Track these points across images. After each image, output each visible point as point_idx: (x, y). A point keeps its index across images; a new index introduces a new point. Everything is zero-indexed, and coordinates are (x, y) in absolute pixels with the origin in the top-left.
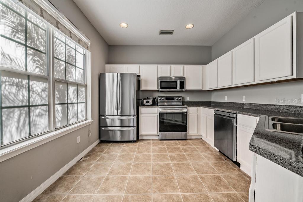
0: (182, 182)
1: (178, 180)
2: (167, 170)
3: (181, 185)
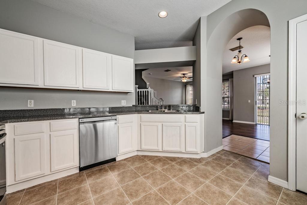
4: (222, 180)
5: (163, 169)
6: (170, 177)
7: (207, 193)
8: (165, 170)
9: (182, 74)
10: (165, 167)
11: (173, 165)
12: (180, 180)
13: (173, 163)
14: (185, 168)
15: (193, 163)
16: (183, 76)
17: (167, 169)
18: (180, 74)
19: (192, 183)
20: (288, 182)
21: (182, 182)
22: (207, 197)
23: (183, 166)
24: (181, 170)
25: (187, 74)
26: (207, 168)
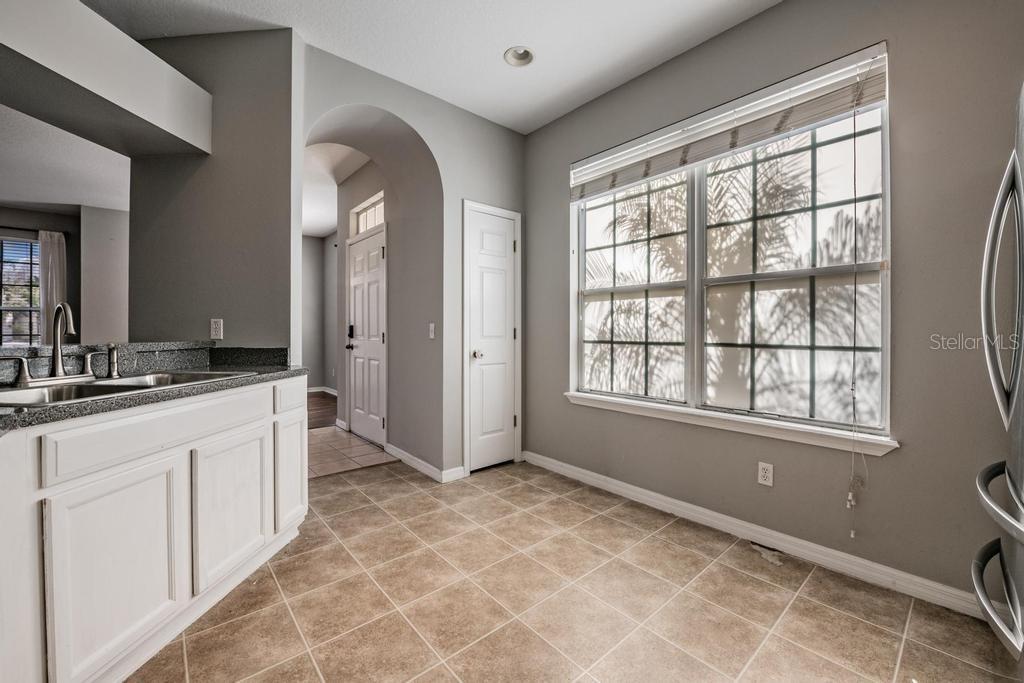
0: (404, 648)
1: (422, 644)
2: (488, 669)
3: (403, 635)
20: (463, 465)
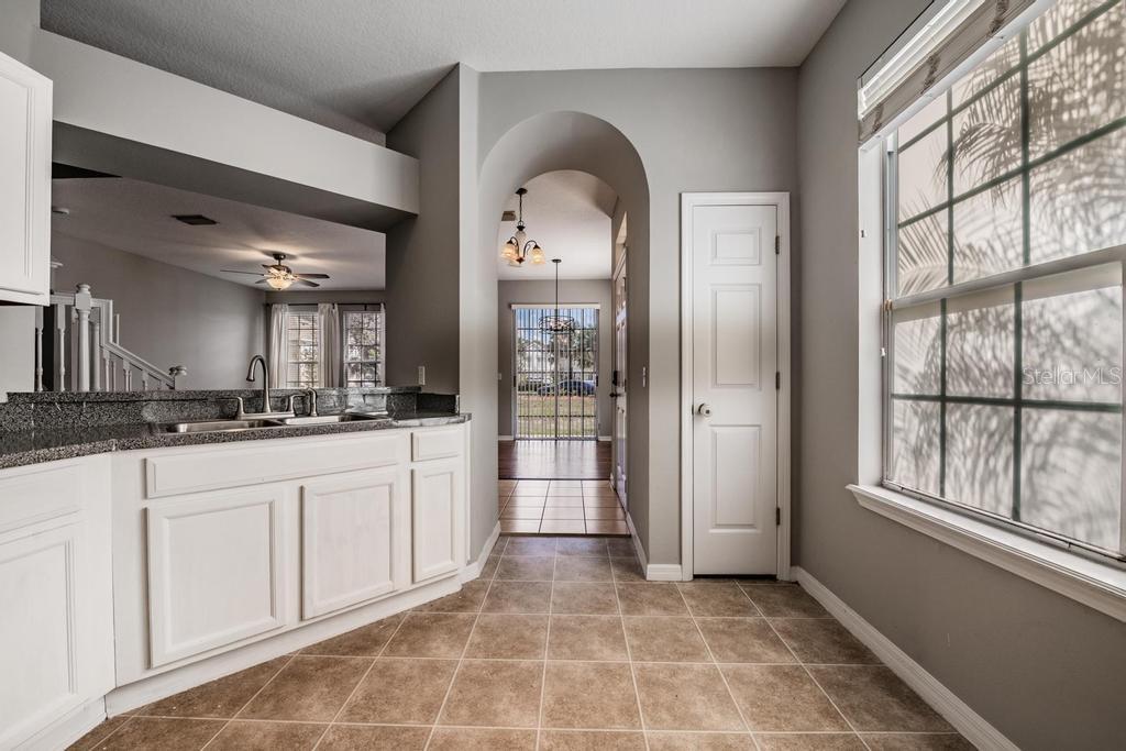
4: (573, 630)
5: (351, 712)
6: (411, 724)
7: (574, 697)
8: (365, 712)
9: (267, 253)
10: (356, 694)
11: (387, 667)
12: (464, 712)
13: (379, 657)
14: (441, 649)
15: (451, 617)
16: (272, 260)
17: (368, 697)
18: (256, 252)
19: (511, 694)
21: (477, 715)
22: (586, 709)
23: (429, 649)
24: (434, 669)
25: (292, 257)
26: (505, 613)
